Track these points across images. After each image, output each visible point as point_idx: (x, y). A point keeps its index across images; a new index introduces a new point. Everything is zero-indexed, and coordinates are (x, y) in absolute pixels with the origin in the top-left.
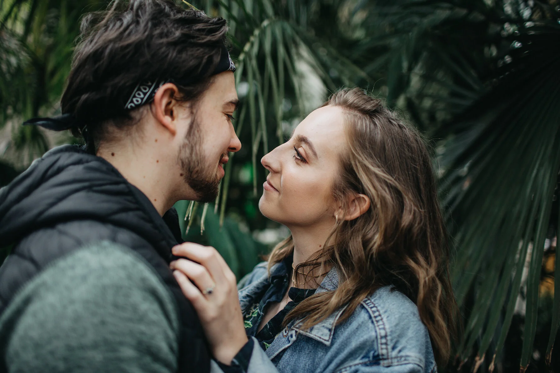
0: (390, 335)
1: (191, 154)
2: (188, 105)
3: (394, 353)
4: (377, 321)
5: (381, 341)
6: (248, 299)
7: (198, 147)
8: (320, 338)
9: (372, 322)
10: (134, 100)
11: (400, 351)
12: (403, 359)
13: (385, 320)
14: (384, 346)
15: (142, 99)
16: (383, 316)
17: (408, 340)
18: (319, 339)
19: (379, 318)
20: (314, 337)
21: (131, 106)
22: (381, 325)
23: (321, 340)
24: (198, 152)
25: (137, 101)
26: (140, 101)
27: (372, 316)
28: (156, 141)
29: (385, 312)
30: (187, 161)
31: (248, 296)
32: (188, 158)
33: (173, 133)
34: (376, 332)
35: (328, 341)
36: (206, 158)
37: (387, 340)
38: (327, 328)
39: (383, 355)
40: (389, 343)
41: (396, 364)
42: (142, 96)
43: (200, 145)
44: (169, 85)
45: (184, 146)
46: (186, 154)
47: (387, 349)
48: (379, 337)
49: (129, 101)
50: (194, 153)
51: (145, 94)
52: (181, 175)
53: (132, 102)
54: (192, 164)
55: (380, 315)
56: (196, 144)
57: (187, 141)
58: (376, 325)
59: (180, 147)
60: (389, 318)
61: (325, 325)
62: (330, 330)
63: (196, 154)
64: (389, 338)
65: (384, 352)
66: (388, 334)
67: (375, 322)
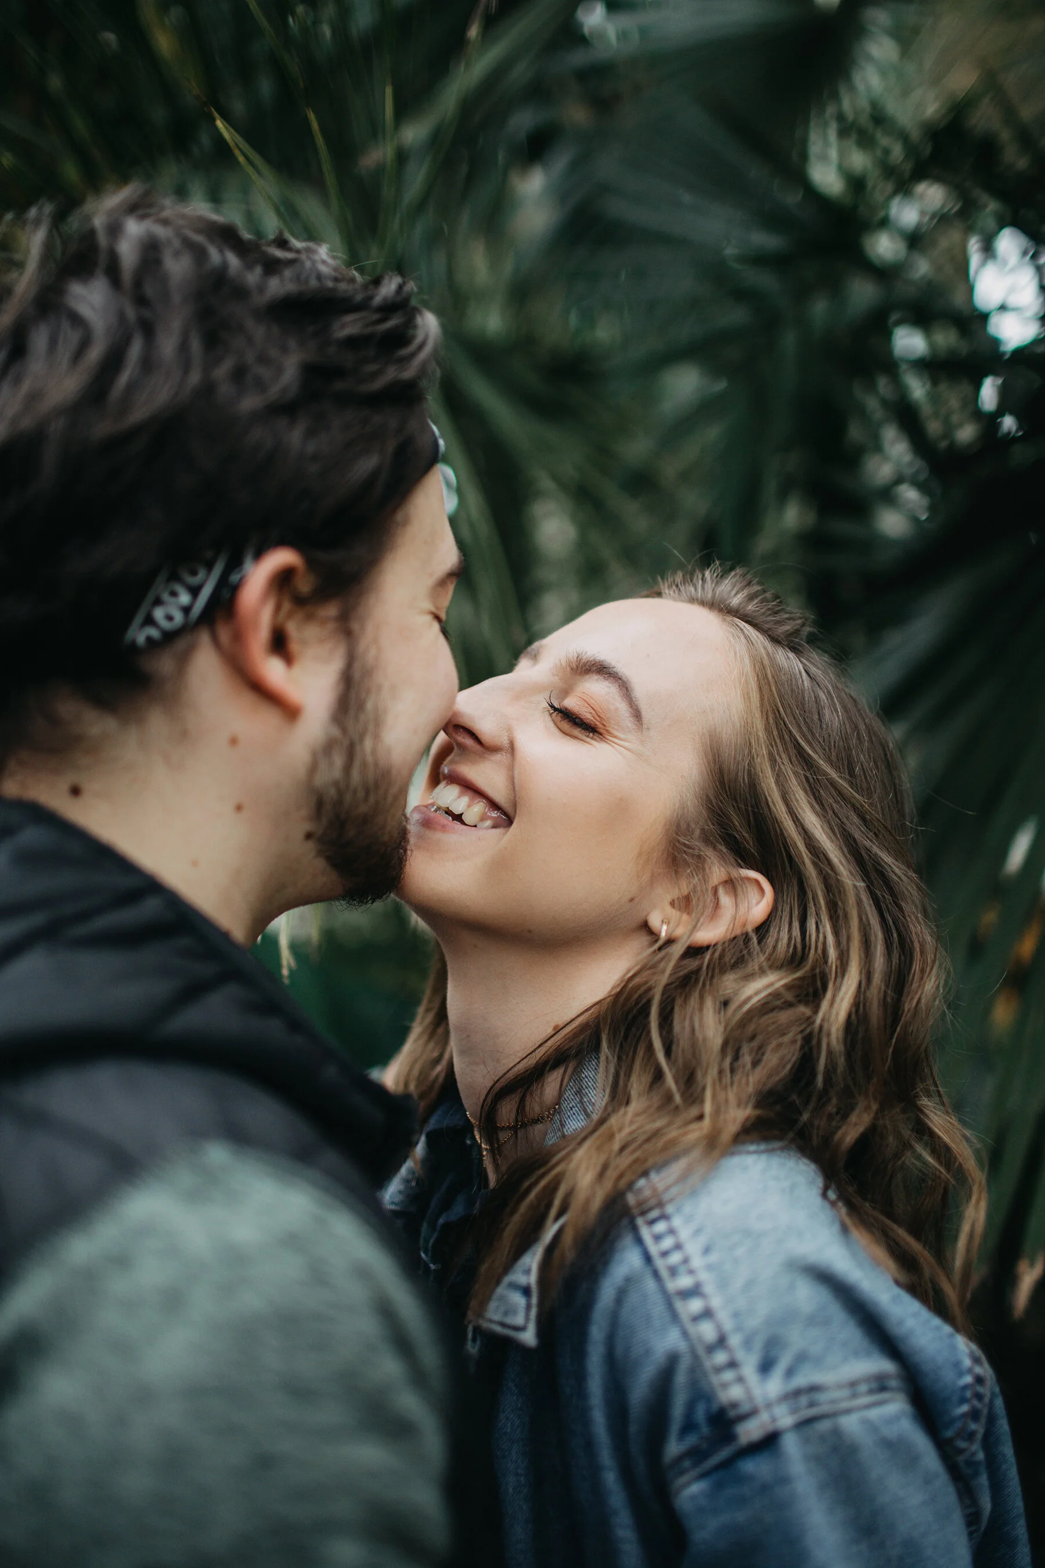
1: (348, 768)
2: (331, 610)
3: (773, 1385)
7: (368, 744)
8: (503, 1325)
10: (159, 614)
11: (790, 1371)
12: (803, 1399)
13: (697, 1262)
14: (729, 1375)
15: (186, 610)
16: (689, 1248)
18: (500, 1330)
21: (149, 639)
23: (507, 1331)
24: (370, 759)
25: (170, 618)
26: (179, 618)
28: (234, 741)
30: (332, 791)
32: (336, 784)
33: (290, 711)
35: (524, 1328)
36: (394, 772)
37: (732, 1352)
38: (517, 1288)
39: (735, 1405)
42: (185, 598)
43: (377, 737)
44: (281, 558)
45: (328, 747)
46: (332, 771)
48: (700, 1348)
49: (139, 619)
50: (357, 763)
51: (195, 591)
52: (309, 836)
53: (149, 621)
54: (348, 798)
55: (679, 1246)
56: (362, 737)
57: (336, 732)
59: (314, 755)
62: (528, 1291)
63: (364, 764)
64: (735, 1340)
65: (735, 1393)
66: (728, 1325)
67: (664, 1273)
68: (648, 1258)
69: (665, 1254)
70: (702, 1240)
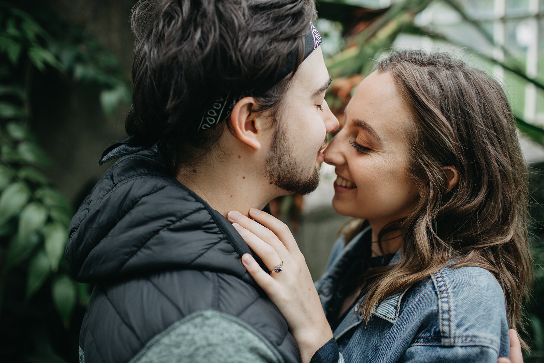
0: (455, 310)
1: (279, 165)
3: (459, 332)
4: (441, 292)
5: (442, 316)
6: (330, 280)
7: (286, 158)
8: (386, 316)
9: (436, 293)
10: (207, 119)
11: (466, 329)
12: (469, 339)
13: (450, 290)
14: (446, 323)
15: (216, 118)
16: (448, 286)
17: (479, 317)
18: (384, 317)
19: (444, 288)
20: (379, 315)
21: (205, 127)
22: (445, 297)
23: (387, 319)
25: (211, 121)
26: (214, 120)
27: (436, 285)
28: (239, 157)
29: (452, 282)
30: (275, 172)
31: (330, 277)
32: (276, 169)
34: (438, 305)
35: (394, 319)
37: (450, 316)
38: (392, 305)
39: (444, 332)
40: (452, 319)
41: (460, 344)
42: (216, 114)
44: (245, 101)
45: (271, 159)
46: (274, 166)
47: (449, 326)
48: (440, 311)
49: (202, 121)
50: (283, 164)
52: (271, 183)
53: (205, 122)
54: (282, 174)
55: (445, 285)
57: (273, 154)
58: (439, 296)
59: (267, 160)
60: (456, 290)
61: (390, 301)
62: (396, 307)
64: (453, 313)
65: (446, 329)
66: (452, 308)
67: (438, 293)
68: (434, 288)
69: (440, 287)
70: (453, 284)
